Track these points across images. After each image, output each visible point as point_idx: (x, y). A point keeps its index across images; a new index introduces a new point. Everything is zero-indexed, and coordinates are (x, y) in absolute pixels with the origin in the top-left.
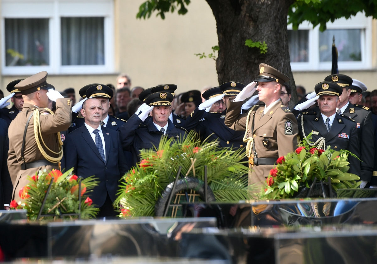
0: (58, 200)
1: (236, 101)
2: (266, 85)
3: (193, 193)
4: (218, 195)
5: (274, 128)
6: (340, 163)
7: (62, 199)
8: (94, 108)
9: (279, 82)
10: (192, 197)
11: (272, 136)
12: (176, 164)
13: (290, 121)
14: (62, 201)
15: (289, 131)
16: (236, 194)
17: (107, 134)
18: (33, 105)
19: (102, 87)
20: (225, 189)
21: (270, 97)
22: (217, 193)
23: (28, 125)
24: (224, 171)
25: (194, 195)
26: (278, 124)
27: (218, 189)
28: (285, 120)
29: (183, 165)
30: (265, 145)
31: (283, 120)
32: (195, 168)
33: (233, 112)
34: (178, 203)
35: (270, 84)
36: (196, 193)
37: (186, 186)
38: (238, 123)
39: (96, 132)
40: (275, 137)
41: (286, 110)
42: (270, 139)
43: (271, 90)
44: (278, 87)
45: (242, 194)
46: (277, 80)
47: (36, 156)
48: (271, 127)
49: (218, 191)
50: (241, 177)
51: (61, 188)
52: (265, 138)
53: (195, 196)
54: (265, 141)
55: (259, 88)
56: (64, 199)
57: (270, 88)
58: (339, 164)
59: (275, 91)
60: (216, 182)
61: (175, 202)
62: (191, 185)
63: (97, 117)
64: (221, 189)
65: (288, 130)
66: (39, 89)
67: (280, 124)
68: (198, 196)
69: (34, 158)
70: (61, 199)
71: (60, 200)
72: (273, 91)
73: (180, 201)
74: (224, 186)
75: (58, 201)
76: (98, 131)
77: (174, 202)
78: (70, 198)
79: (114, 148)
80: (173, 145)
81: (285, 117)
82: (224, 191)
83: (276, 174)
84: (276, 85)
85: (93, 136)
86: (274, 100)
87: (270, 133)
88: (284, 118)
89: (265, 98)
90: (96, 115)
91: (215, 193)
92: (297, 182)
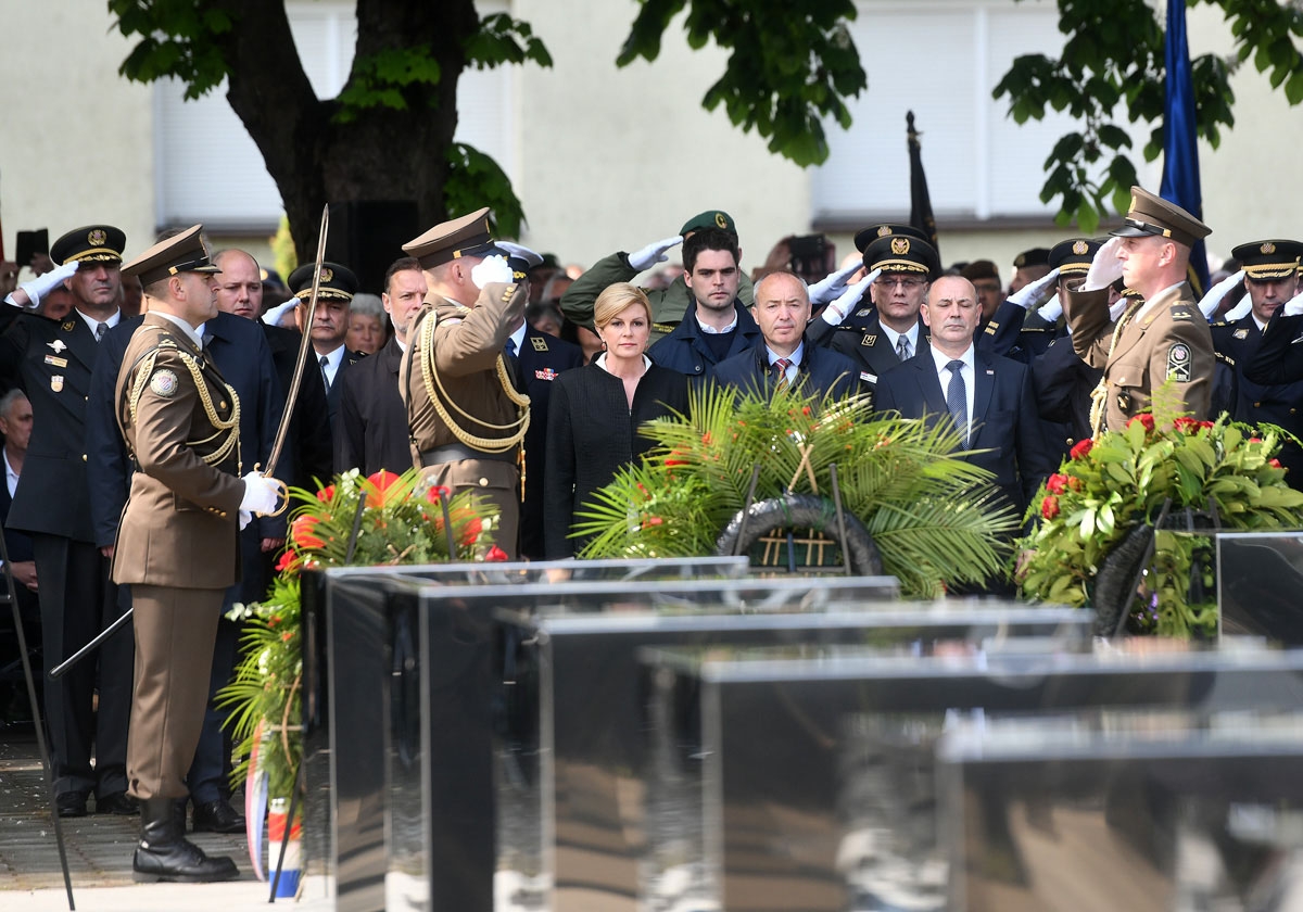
0: (394, 552)
1: (1087, 290)
2: (1139, 245)
3: (816, 537)
4: (898, 544)
5: (1145, 362)
6: (1246, 459)
7: (404, 550)
8: (948, 303)
9: (1172, 237)
10: (816, 547)
11: (1140, 385)
12: (765, 457)
13: (1184, 344)
14: (403, 555)
15: (1179, 372)
16: (946, 538)
17: (988, 372)
18: (442, 298)
19: (1087, 247)
20: (915, 526)
21: (1149, 277)
22: (894, 537)
23: (414, 352)
24: (914, 478)
25: (821, 543)
26: (1154, 351)
27: (896, 528)
28: (1170, 341)
29: (785, 461)
30: (1122, 409)
31: (1164, 341)
32: (815, 472)
33: (1083, 319)
34: (775, 563)
35: (1148, 243)
36: (825, 538)
37: (785, 518)
38: (1098, 348)
39: (956, 367)
40: (1146, 388)
41: (1177, 315)
42: (1134, 393)
43: (1152, 258)
44: (1170, 251)
45: (964, 541)
46: (1167, 232)
47: (437, 434)
48: (1138, 359)
49: (896, 532)
50: (963, 493)
51: (400, 521)
52: (1124, 388)
53: (825, 546)
54: (1122, 395)
55: (1122, 253)
56: (408, 550)
57: (1147, 252)
58: (1244, 462)
59: (1163, 262)
60: (893, 507)
61: (765, 562)
62: (800, 516)
63: (954, 328)
64: (906, 527)
65: (1176, 369)
66: (457, 254)
67: (1158, 352)
68: (831, 545)
69: (432, 441)
70: (400, 549)
71: (400, 553)
72: (1157, 261)
73: (779, 558)
74: (912, 520)
75: (393, 555)
76: (961, 364)
77: (762, 560)
78: (423, 549)
79: (1001, 409)
80: (743, 407)
81: (1171, 332)
82: (914, 532)
83: (1060, 489)
84: (1164, 246)
85: (945, 378)
86: (1161, 285)
87: (1135, 375)
88: (1169, 337)
89: (1137, 280)
90: (951, 322)
91: (888, 537)
92: (1113, 511)
